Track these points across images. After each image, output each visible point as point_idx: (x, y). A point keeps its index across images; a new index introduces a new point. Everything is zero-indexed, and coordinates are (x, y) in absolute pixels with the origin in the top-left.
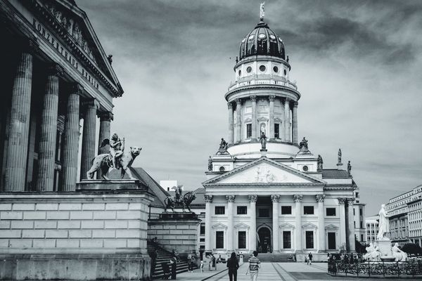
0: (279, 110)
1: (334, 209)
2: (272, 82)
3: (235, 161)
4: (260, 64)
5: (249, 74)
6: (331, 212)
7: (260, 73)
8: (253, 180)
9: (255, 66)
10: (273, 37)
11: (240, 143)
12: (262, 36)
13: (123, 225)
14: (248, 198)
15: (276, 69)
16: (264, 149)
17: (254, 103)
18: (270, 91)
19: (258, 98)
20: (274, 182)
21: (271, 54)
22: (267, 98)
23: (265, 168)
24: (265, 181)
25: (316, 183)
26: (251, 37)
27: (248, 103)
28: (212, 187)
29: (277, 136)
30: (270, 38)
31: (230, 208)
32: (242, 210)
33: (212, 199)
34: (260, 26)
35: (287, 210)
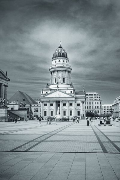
0: (64, 74)
1: (79, 104)
2: (62, 66)
3: (51, 90)
4: (59, 60)
5: (56, 63)
6: (79, 105)
7: (59, 63)
8: (54, 96)
9: (57, 61)
10: (63, 51)
11: (53, 84)
12: (59, 51)
13: (2, 113)
14: (53, 101)
15: (64, 61)
16: (58, 87)
17: (57, 72)
18: (61, 68)
19: (58, 71)
20: (60, 97)
21: (62, 57)
22: (61, 70)
23: (58, 93)
24: (58, 96)
25: (72, 97)
26: (56, 51)
27: (55, 72)
28: (43, 98)
29: (64, 82)
30: (62, 52)
31: (48, 104)
32: (52, 105)
33: (43, 102)
34: (59, 47)
35: (64, 105)
